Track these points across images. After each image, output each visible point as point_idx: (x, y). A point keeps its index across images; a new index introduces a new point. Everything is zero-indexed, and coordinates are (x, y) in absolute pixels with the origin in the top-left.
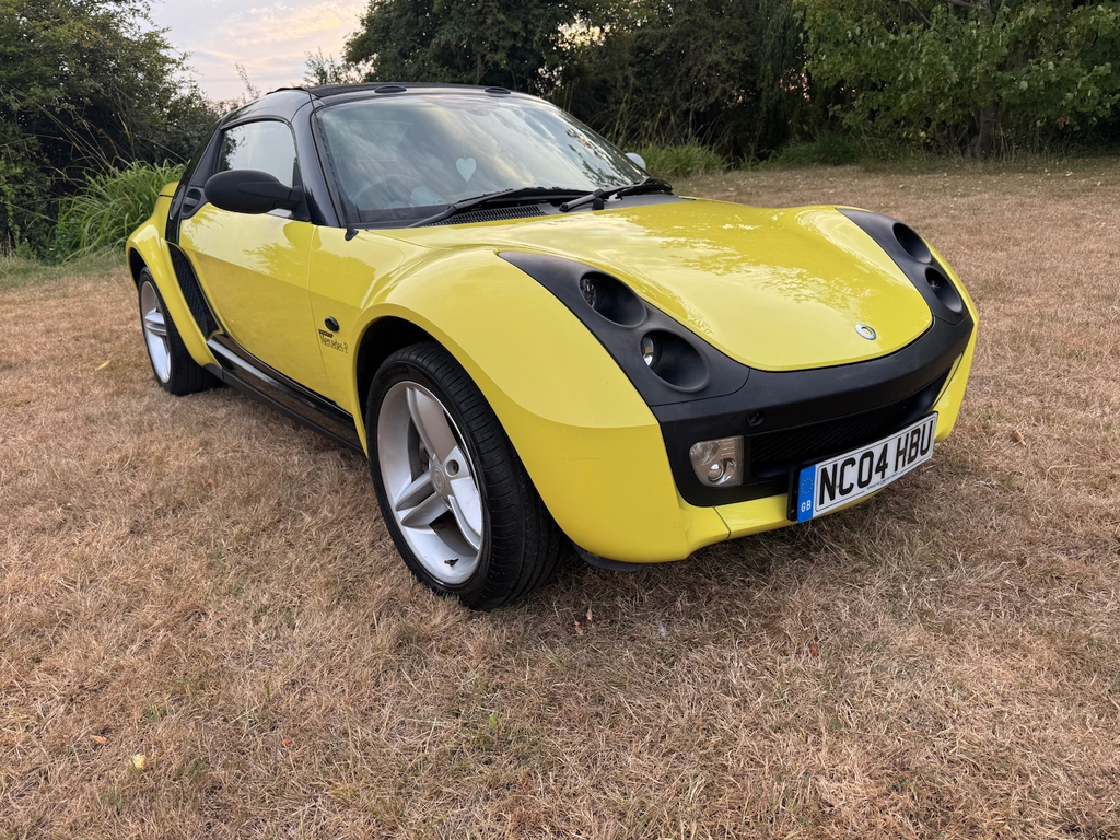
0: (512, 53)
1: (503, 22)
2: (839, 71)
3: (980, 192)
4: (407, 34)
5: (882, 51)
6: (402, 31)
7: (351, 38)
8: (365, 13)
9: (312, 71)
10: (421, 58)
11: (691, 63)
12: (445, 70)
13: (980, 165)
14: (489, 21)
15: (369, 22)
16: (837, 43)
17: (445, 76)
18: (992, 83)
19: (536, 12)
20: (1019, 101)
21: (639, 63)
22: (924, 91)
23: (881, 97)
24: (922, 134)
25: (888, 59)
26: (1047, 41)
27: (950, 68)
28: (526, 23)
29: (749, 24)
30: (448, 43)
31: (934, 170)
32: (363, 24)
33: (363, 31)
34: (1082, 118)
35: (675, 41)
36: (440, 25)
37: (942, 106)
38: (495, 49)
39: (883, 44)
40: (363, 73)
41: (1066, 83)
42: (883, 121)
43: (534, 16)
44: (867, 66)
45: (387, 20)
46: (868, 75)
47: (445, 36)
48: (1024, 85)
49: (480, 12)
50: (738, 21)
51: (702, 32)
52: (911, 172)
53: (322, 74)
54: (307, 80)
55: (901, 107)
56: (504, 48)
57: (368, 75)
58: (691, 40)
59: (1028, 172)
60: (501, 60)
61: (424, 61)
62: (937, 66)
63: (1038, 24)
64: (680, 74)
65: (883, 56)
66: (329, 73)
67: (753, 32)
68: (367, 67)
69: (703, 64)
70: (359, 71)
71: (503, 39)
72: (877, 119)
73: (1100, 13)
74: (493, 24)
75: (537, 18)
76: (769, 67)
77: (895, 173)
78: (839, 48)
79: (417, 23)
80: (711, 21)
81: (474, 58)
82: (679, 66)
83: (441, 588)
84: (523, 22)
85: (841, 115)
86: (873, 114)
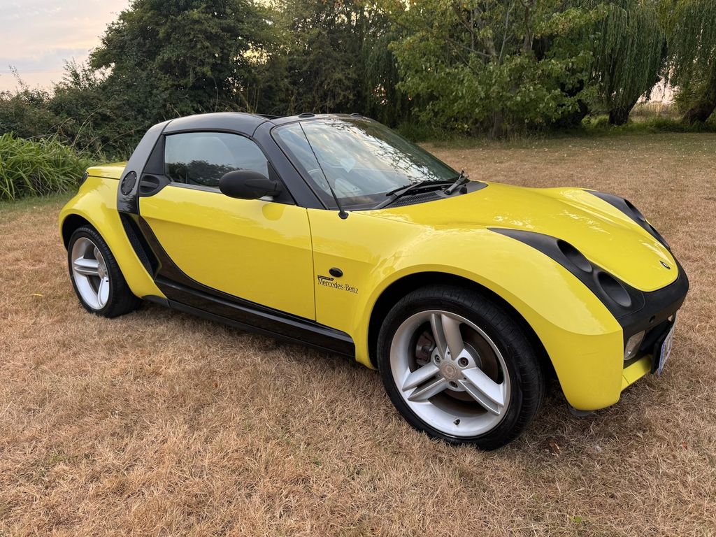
0: (214, 67)
1: (207, 48)
2: (417, 89)
3: (509, 161)
4: (138, 51)
5: (443, 78)
6: (135, 49)
7: (93, 51)
8: (105, 35)
9: (69, 73)
10: (149, 68)
11: (323, 79)
12: (167, 76)
13: (498, 144)
14: (199, 46)
15: (108, 41)
16: (417, 71)
17: (168, 80)
18: (500, 98)
19: (229, 42)
20: (515, 108)
21: (291, 76)
22: (467, 102)
23: (441, 105)
24: (466, 126)
25: (446, 82)
26: (527, 77)
27: (480, 89)
28: (223, 49)
29: (356, 56)
30: (170, 59)
31: (472, 147)
32: (104, 43)
33: (103, 47)
34: (547, 119)
35: (312, 65)
36: (163, 46)
37: (477, 110)
38: (202, 64)
39: (443, 73)
40: (107, 76)
41: (540, 99)
42: (442, 118)
43: (228, 45)
44: (433, 86)
45: (122, 41)
46: (432, 91)
47: (166, 54)
48: (519, 98)
49: (191, 41)
50: (350, 55)
51: (329, 59)
52: (461, 148)
53: (76, 75)
54: (65, 79)
55: (453, 111)
56: (208, 63)
57: (110, 77)
58: (322, 64)
59: (524, 148)
60: (208, 71)
61: (151, 70)
62: (472, 88)
63: (522, 67)
64: (317, 85)
65: (443, 80)
66: (81, 75)
67: (359, 61)
68: (108, 72)
69: (331, 79)
70: (104, 74)
71: (208, 58)
72: (438, 117)
73: (553, 64)
74: (201, 48)
75: (230, 46)
76: (370, 83)
77: (453, 148)
78: (418, 74)
79: (145, 44)
80: (335, 54)
81: (187, 70)
82: (316, 79)
83: (453, 440)
84: (220, 48)
85: (419, 114)
86: (436, 114)
